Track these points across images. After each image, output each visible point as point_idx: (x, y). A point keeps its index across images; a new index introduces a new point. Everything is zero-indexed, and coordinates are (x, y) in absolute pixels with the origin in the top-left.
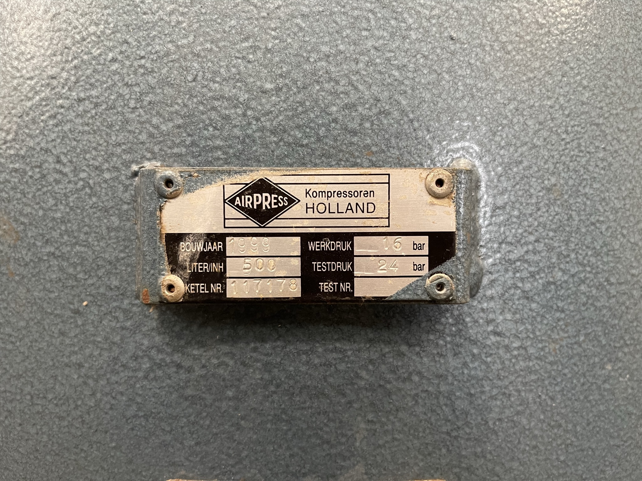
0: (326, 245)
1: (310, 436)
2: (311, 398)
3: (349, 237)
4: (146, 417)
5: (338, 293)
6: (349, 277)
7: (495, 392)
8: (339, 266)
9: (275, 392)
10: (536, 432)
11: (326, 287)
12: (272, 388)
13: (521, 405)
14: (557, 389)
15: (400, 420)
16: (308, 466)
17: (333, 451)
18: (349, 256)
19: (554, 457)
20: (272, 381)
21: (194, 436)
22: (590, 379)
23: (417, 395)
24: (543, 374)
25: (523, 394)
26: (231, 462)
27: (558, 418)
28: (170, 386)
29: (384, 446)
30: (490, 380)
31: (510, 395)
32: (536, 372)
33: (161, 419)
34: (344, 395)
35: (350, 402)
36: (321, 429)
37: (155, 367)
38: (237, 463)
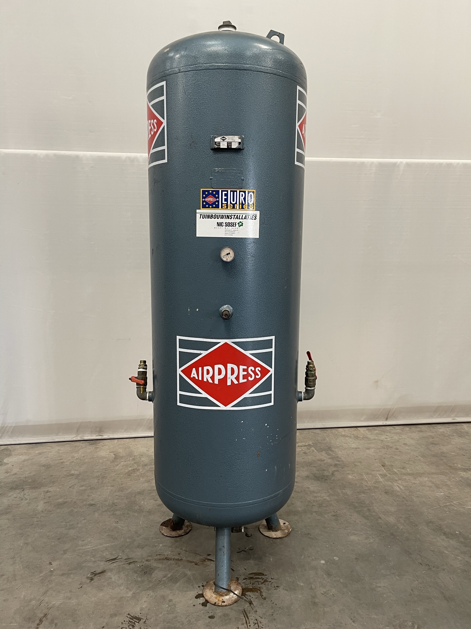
0: (229, 143)
3: (231, 142)
5: (230, 147)
6: (231, 146)
8: (230, 145)
11: (229, 147)
18: (231, 144)
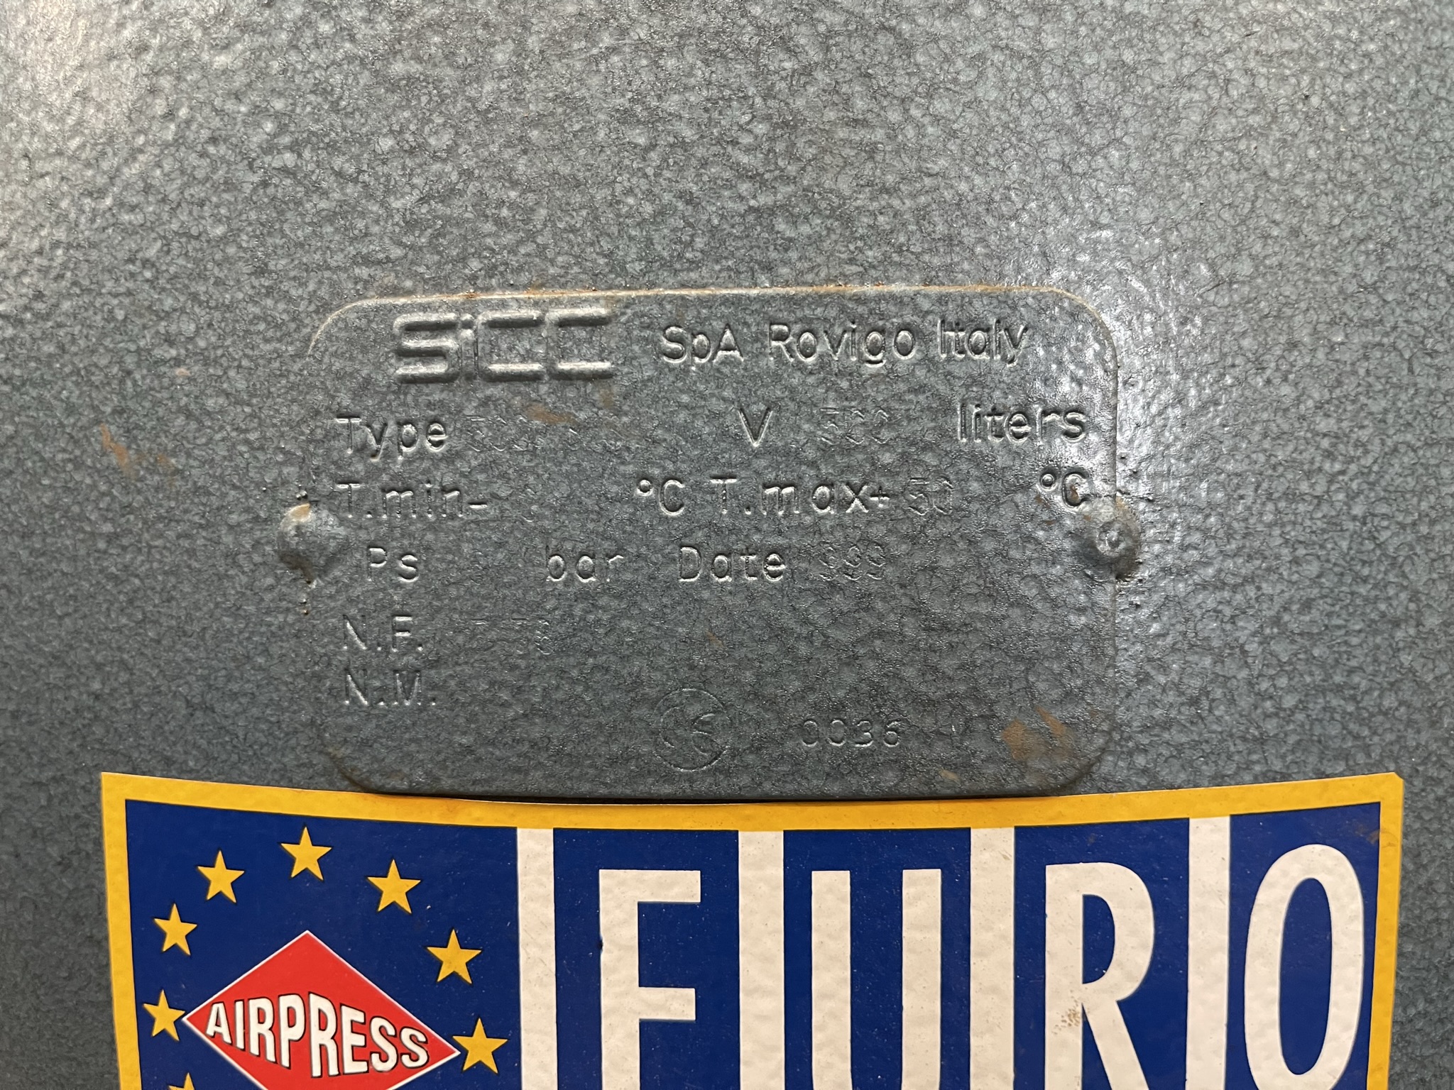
1: (704, 163)
2: (706, 63)
4: (295, 148)
7: (1188, 65)
9: (614, 50)
10: (1299, 192)
12: (607, 40)
13: (1255, 111)
14: (1350, 88)
15: (936, 119)
16: (700, 242)
17: (764, 200)
19: (1349, 269)
20: (607, 20)
21: (415, 181)
22: (1434, 86)
23: (981, 57)
24: (1312, 40)
25: (1262, 83)
26: (509, 238)
27: (1357, 166)
28: (350, 59)
29: (897, 190)
30: (1175, 33)
31: (1227, 81)
32: (1293, 32)
33: (332, 148)
34: (792, 52)
35: (807, 71)
36: (734, 143)
37: (315, 16)
38: (520, 242)
